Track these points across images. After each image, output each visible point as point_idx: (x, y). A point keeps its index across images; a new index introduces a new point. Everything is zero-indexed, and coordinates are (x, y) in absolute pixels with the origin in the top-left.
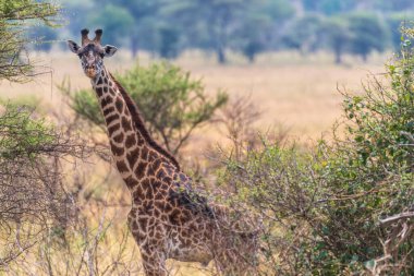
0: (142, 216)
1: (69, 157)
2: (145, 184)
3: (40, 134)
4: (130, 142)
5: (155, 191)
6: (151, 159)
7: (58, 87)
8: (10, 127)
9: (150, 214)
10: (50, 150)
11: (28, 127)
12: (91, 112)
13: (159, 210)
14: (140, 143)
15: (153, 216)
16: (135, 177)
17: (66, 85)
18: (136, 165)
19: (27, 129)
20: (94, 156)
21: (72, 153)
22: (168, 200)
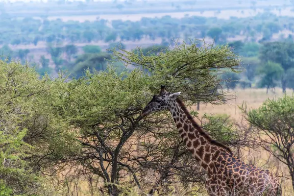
0: (212, 185)
1: (246, 148)
2: (211, 166)
3: (229, 134)
4: (196, 144)
5: (217, 169)
6: (212, 151)
7: (240, 108)
8: (212, 130)
9: (216, 183)
10: (235, 143)
11: (222, 130)
12: (259, 122)
13: (220, 180)
14: (203, 143)
15: (218, 184)
16: (205, 162)
17: (244, 106)
18: (204, 156)
19: (222, 132)
20: (261, 148)
21: (248, 145)
22: (224, 173)
